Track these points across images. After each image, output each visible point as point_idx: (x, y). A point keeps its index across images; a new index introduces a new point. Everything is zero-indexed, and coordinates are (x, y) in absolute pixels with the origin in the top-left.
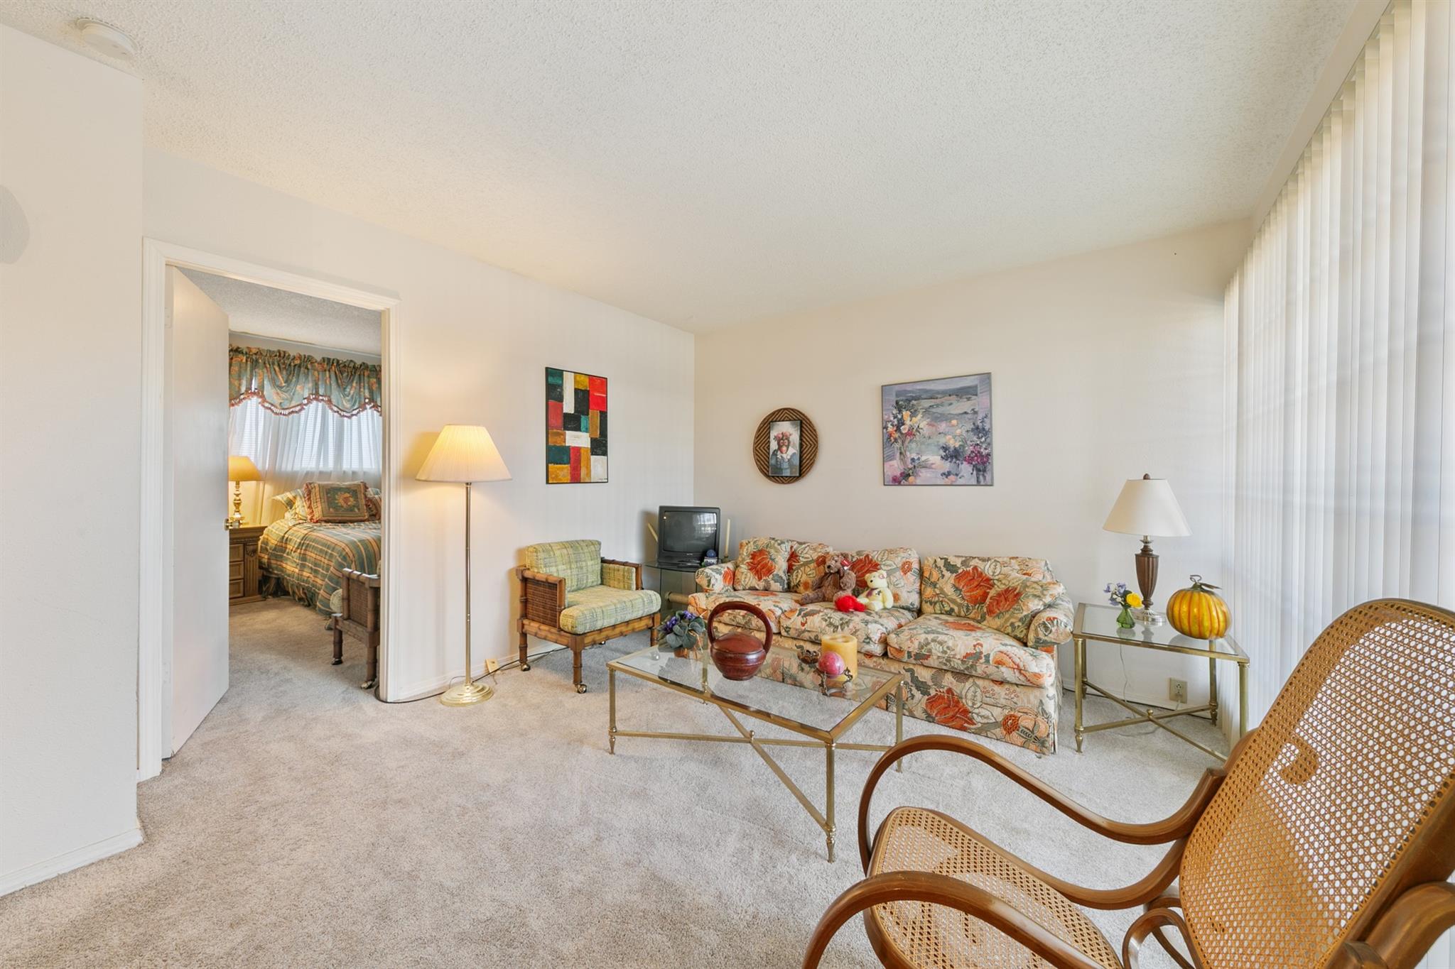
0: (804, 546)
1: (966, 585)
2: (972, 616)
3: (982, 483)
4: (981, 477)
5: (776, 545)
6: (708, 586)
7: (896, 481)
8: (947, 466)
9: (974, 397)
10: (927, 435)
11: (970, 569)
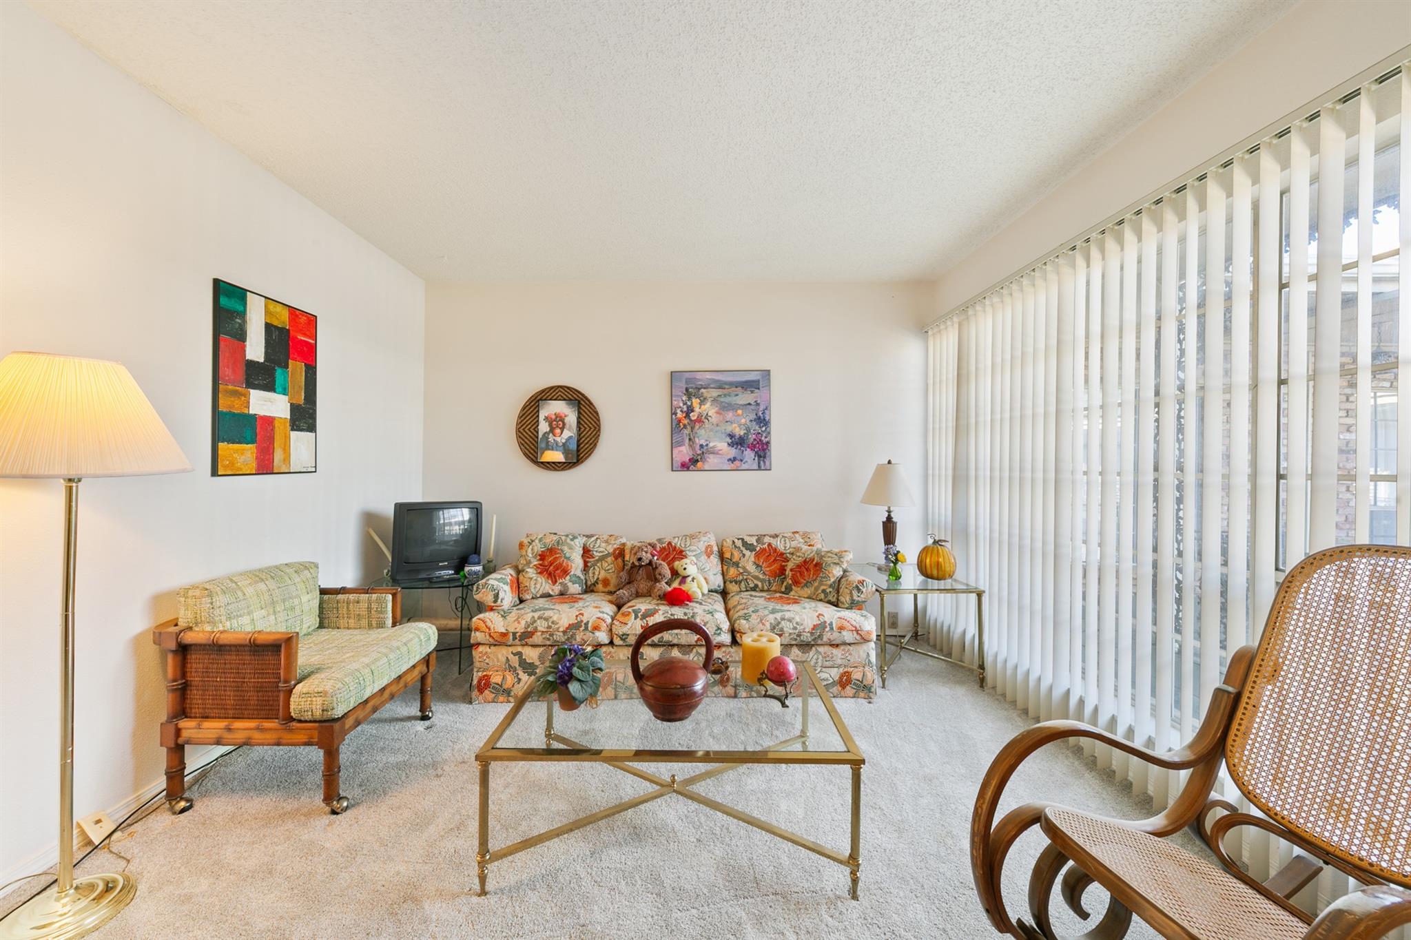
0: (593, 539)
1: (765, 561)
2: (773, 588)
3: (763, 468)
4: (762, 463)
5: (568, 541)
6: (495, 601)
7: (685, 467)
8: (733, 452)
9: (757, 391)
10: (715, 423)
11: (766, 546)
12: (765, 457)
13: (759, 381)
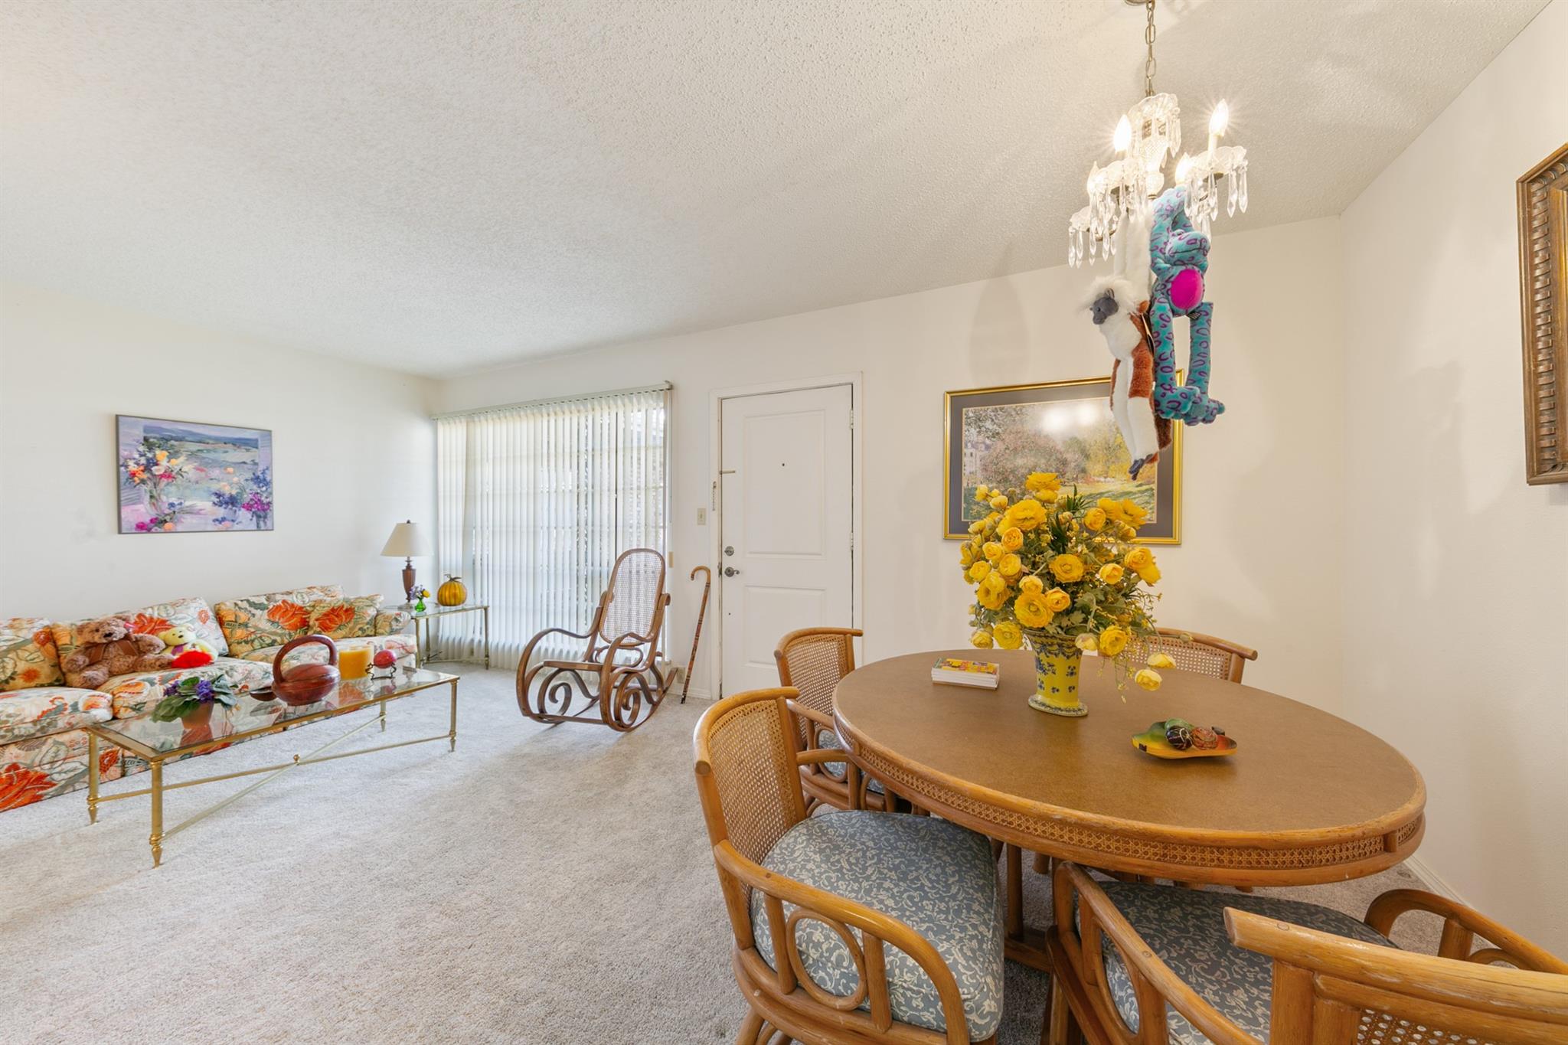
1: (282, 616)
3: (263, 528)
4: (262, 523)
7: (142, 527)
8: (221, 512)
9: (254, 449)
10: (193, 480)
11: (280, 602)
12: (265, 517)
13: (257, 440)
